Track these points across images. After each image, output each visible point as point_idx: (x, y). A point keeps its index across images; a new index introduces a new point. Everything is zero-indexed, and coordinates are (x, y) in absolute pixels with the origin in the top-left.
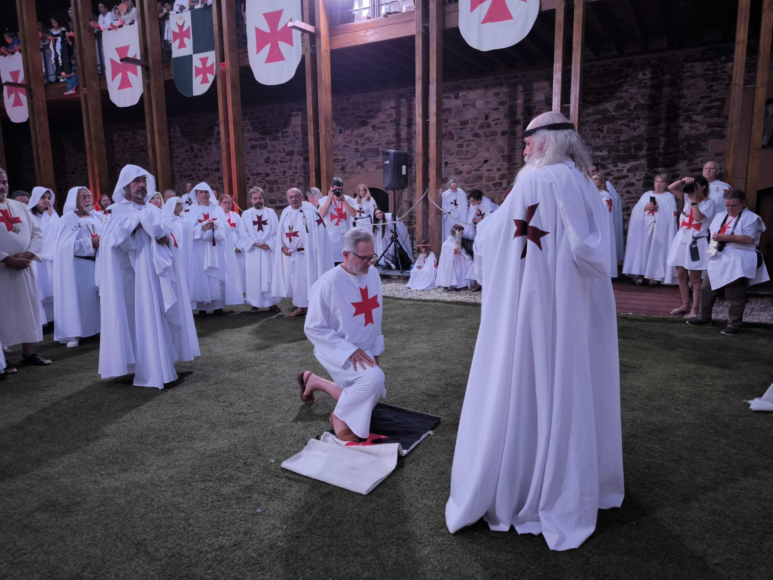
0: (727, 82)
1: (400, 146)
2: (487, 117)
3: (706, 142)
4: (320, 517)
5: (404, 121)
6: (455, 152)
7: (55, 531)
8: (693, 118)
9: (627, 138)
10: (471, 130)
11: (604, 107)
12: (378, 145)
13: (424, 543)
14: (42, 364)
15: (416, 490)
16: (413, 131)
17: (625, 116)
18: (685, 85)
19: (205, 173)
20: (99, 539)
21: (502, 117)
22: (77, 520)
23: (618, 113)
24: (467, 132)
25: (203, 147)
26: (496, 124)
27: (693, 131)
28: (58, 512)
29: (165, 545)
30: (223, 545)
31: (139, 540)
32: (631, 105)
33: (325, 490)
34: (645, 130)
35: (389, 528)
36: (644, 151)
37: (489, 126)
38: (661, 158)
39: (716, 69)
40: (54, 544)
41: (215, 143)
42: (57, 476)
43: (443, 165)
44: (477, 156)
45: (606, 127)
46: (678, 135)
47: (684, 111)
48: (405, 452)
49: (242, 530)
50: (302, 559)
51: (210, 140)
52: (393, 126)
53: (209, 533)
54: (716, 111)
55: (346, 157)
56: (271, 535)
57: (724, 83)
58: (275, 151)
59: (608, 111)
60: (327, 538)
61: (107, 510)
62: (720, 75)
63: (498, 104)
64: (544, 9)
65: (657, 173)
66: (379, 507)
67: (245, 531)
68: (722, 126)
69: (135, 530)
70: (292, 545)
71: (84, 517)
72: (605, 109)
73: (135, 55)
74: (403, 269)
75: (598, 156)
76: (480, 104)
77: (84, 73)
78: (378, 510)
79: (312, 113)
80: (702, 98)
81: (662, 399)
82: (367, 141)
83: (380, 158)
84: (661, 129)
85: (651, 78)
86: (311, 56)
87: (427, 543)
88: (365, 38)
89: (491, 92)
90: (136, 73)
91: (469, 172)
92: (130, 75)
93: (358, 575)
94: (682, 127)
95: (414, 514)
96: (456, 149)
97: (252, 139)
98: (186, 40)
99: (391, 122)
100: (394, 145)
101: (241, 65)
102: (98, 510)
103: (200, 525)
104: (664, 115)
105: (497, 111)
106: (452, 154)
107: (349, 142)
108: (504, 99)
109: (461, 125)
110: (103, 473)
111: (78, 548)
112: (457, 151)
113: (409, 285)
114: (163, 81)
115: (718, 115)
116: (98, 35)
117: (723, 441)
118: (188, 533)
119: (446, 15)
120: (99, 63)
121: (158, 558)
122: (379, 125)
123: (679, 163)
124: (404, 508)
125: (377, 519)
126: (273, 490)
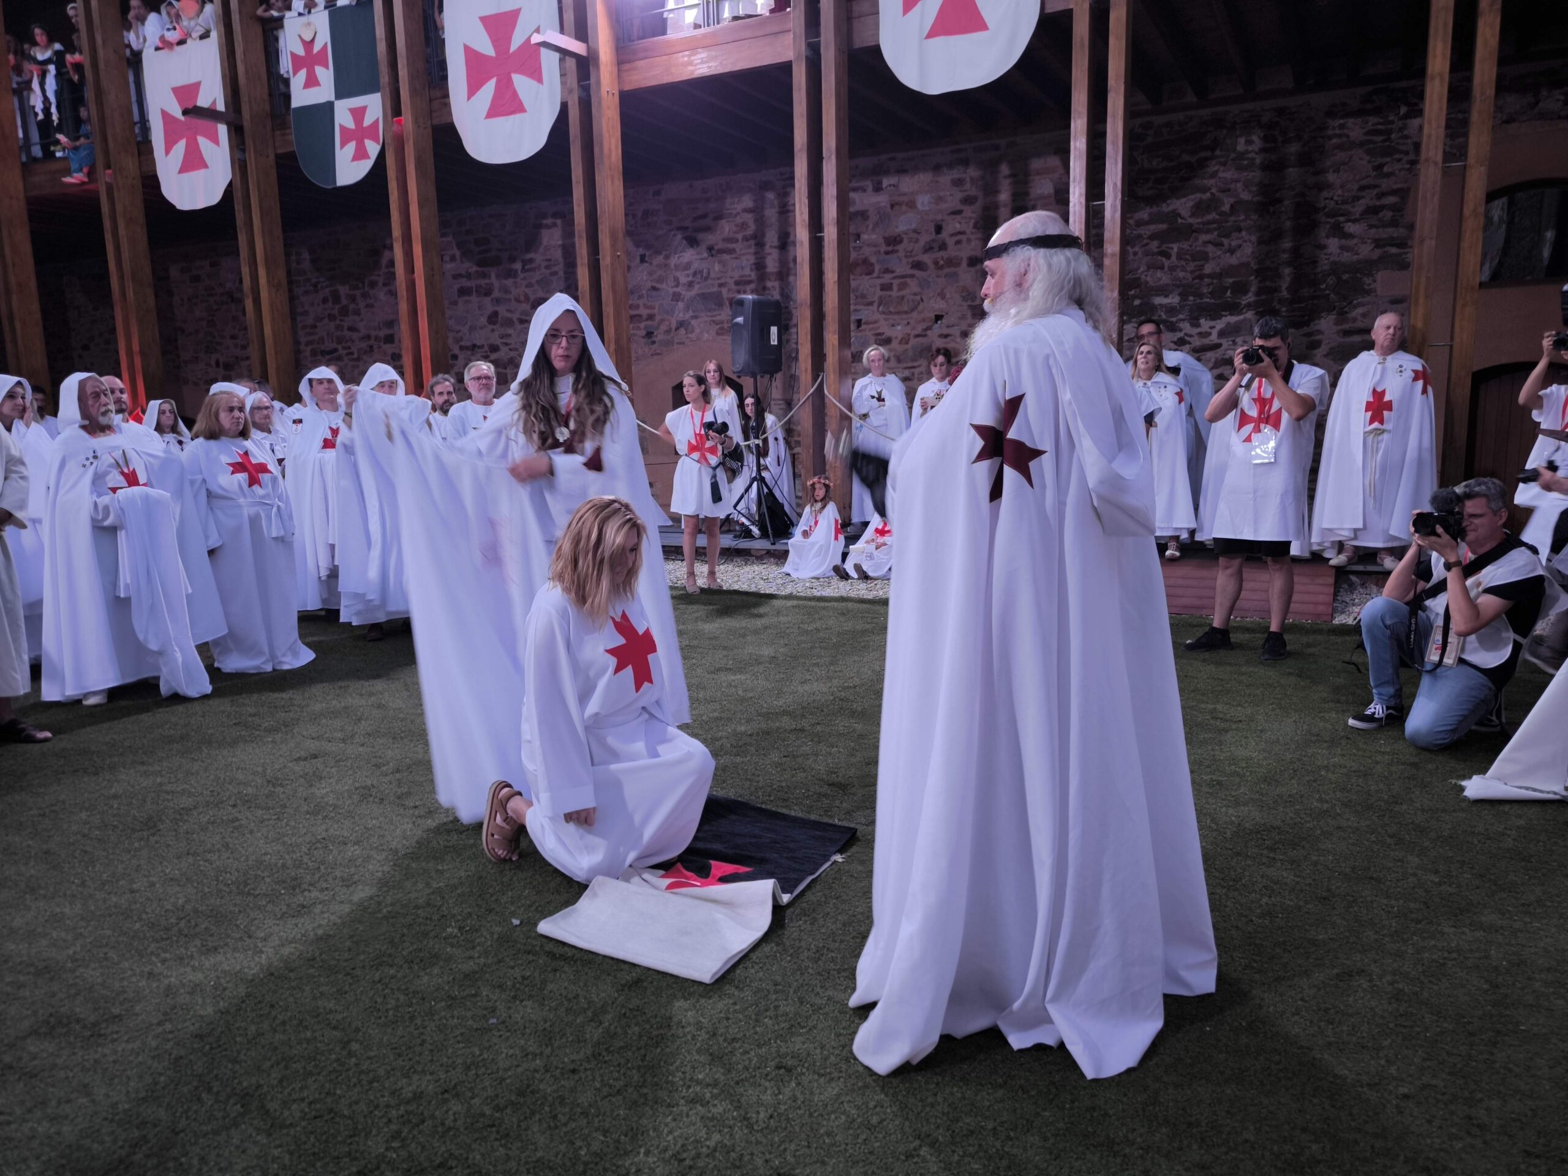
0: (1412, 157)
1: (764, 288)
2: (939, 229)
3: (1372, 275)
4: (619, 1030)
5: (772, 238)
6: (876, 298)
7: (71, 1074)
8: (1346, 229)
9: (1218, 270)
10: (909, 254)
11: (1171, 208)
12: (720, 285)
13: (830, 1073)
14: (32, 740)
15: (811, 971)
16: (791, 258)
17: (1212, 226)
18: (1328, 163)
19: (364, 345)
20: (164, 1088)
21: (969, 228)
22: (115, 1052)
23: (1200, 220)
24: (900, 260)
25: (358, 293)
26: (958, 242)
27: (1346, 254)
28: (76, 1038)
29: (302, 1096)
30: (422, 1092)
31: (246, 1088)
32: (1223, 203)
33: (626, 977)
34: (1253, 252)
35: (759, 1046)
36: (1250, 294)
37: (943, 246)
38: (1284, 309)
39: (1389, 132)
40: (69, 1101)
41: (384, 285)
42: (69, 965)
43: (853, 327)
44: (920, 307)
45: (1175, 247)
46: (1315, 262)
47: (1328, 216)
48: (786, 898)
49: (460, 1061)
50: (585, 1114)
51: (374, 278)
52: (750, 247)
53: (393, 1069)
54: (1389, 214)
55: (656, 311)
56: (520, 1070)
57: (1405, 159)
58: (510, 300)
59: (1179, 215)
60: (635, 1071)
61: (179, 1030)
62: (1398, 144)
63: (961, 201)
64: (1049, 10)
66: (737, 1007)
67: (465, 1062)
68: (1402, 244)
69: (237, 1067)
70: (563, 1086)
71: (130, 1046)
72: (1174, 211)
73: (214, 102)
74: (775, 536)
75: (1161, 305)
76: (924, 202)
77: (105, 139)
78: (735, 1011)
79: (583, 221)
80: (1362, 188)
81: (1294, 781)
82: (698, 278)
83: (725, 313)
84: (1284, 251)
85: (1263, 150)
86: (580, 103)
87: (835, 1074)
88: (691, 68)
89: (945, 179)
90: (215, 140)
91: (905, 340)
92: (203, 142)
93: (697, 1141)
94: (1324, 247)
95: (808, 1018)
96: (879, 293)
97: (461, 275)
98: (319, 70)
99: (746, 239)
101: (436, 122)
102: (160, 1029)
103: (372, 1054)
104: (1288, 224)
105: (958, 217)
106: (871, 304)
107: (660, 280)
108: (974, 192)
109: (888, 245)
110: (168, 955)
111: (120, 1106)
112: (880, 298)
113: (787, 568)
114: (272, 156)
115: (1394, 223)
116: (135, 61)
117: (1414, 860)
118: (348, 1070)
119: (855, 23)
120: (136, 118)
121: (288, 1122)
122: (721, 245)
123: (1320, 318)
124: (788, 1007)
125: (733, 1030)
126: (520, 980)
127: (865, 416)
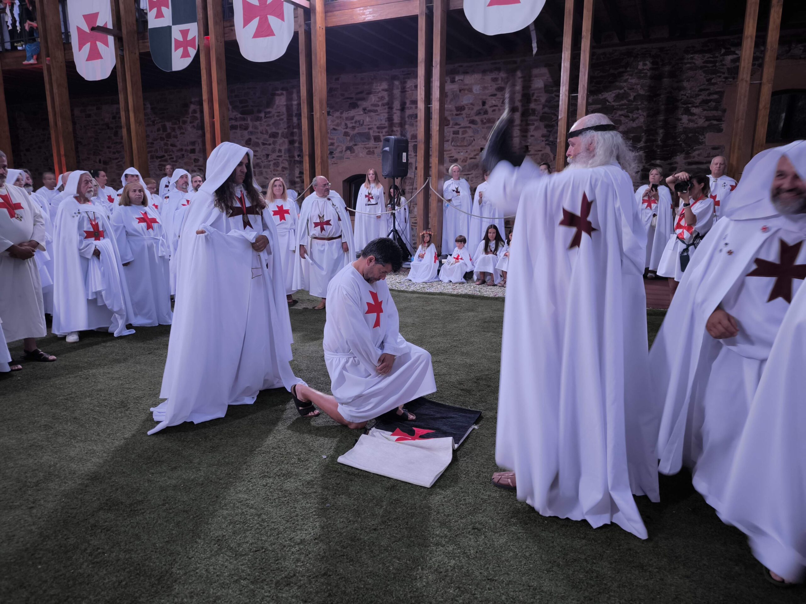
0: (726, 75)
1: (392, 131)
2: (484, 103)
3: (704, 135)
4: (392, 510)
5: (397, 105)
6: (450, 138)
7: (127, 529)
8: (692, 111)
9: (626, 129)
10: (468, 116)
11: (604, 97)
12: (369, 129)
13: (499, 532)
14: (47, 360)
16: (407, 116)
17: (624, 107)
18: (684, 77)
19: (179, 154)
20: (176, 536)
21: (500, 104)
22: (145, 519)
23: (618, 104)
24: (463, 118)
25: (176, 126)
26: (494, 111)
27: (691, 123)
28: (123, 512)
29: (246, 541)
30: (304, 539)
31: (217, 537)
32: (630, 96)
33: (388, 485)
34: (644, 121)
35: (461, 518)
36: (642, 142)
37: (486, 112)
38: (659, 150)
39: (715, 62)
40: (130, 543)
41: (191, 123)
44: (473, 144)
46: (675, 127)
47: (684, 103)
50: (386, 550)
51: (185, 119)
52: (385, 109)
53: (286, 528)
54: (714, 104)
55: (335, 141)
56: (348, 529)
57: (723, 76)
58: (257, 132)
59: (608, 101)
60: (404, 530)
61: (174, 508)
62: (719, 69)
63: (496, 89)
65: (655, 166)
66: (446, 499)
68: (719, 119)
70: (372, 537)
71: (152, 516)
73: (106, 24)
76: (476, 89)
77: (46, 42)
78: (446, 502)
79: (305, 94)
80: (701, 90)
82: (357, 125)
83: (372, 143)
84: (660, 121)
85: (651, 69)
86: (305, 32)
88: (364, 16)
89: (488, 78)
90: (106, 44)
91: (465, 160)
92: (100, 45)
93: (445, 564)
94: (680, 119)
95: (481, 505)
96: (452, 135)
97: (232, 119)
98: (164, 9)
99: (383, 105)
100: (386, 130)
101: (227, 39)
102: (164, 508)
104: (663, 107)
105: (494, 97)
106: (448, 141)
107: (338, 125)
108: (503, 85)
109: (457, 111)
110: (153, 471)
111: (157, 545)
112: (453, 138)
113: (410, 277)
114: (137, 54)
115: (716, 109)
118: (264, 528)
120: (63, 30)
121: (243, 553)
122: (370, 108)
123: (676, 155)
124: (470, 499)
125: (447, 511)
126: (335, 485)
127: (450, 200)
